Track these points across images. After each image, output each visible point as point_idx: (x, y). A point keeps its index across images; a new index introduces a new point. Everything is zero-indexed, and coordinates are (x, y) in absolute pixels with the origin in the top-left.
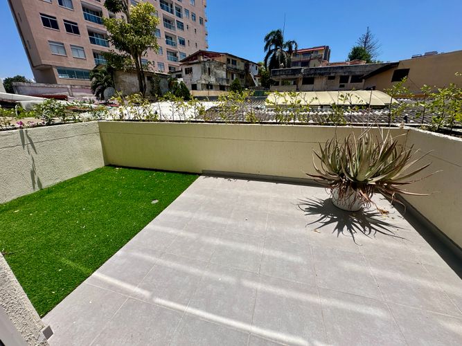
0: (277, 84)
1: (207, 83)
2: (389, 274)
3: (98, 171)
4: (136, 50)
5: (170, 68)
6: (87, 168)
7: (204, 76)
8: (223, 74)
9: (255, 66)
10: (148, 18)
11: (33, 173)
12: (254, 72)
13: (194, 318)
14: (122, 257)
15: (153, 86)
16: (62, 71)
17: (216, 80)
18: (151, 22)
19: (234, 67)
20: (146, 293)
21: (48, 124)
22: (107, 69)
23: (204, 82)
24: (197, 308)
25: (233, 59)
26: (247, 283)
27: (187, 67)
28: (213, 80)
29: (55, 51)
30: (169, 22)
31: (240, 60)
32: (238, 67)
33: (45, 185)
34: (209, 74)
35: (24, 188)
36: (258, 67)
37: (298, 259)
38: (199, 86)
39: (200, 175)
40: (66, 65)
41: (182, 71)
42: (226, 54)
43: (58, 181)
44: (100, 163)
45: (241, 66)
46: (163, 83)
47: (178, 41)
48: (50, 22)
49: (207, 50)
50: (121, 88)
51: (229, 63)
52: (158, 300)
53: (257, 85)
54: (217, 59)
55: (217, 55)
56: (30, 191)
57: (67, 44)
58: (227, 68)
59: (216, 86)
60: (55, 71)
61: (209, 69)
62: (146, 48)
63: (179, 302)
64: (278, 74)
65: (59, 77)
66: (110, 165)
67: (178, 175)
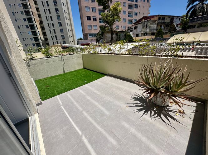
0: (194, 27)
1: (144, 32)
2: (139, 135)
3: (80, 70)
4: (111, 24)
5: (128, 28)
6: (78, 68)
7: (143, 29)
8: (155, 26)
9: (179, 18)
10: (117, 8)
11: (63, 69)
12: (177, 22)
13: (64, 113)
14: (64, 94)
15: (117, 37)
16: (90, 35)
17: (150, 30)
18: (119, 10)
19: (163, 21)
20: (61, 104)
21: (69, 55)
22: (102, 33)
23: (142, 32)
24: (67, 112)
25: (163, 17)
26: (84, 112)
27: (135, 26)
28: (148, 31)
29: (89, 28)
30: (131, 6)
31: (167, 17)
32: (165, 21)
33: (66, 72)
34: (146, 27)
35: (60, 72)
36: (181, 18)
37: (107, 113)
38: (140, 35)
39: (107, 75)
40: (91, 33)
41: (132, 28)
42: (158, 15)
43: (69, 71)
44: (82, 67)
45: (168, 20)
46: (122, 35)
47: (134, 14)
48: (89, 19)
49: (149, 15)
50: (105, 39)
51: (160, 20)
52: (62, 107)
53: (178, 30)
54: (152, 19)
55: (153, 17)
56: (62, 73)
57: (92, 25)
58: (158, 22)
59: (149, 33)
60: (88, 35)
61: (147, 25)
62: (115, 21)
63: (65, 109)
64: (195, 20)
65: (89, 37)
66: (84, 68)
67: (100, 74)
